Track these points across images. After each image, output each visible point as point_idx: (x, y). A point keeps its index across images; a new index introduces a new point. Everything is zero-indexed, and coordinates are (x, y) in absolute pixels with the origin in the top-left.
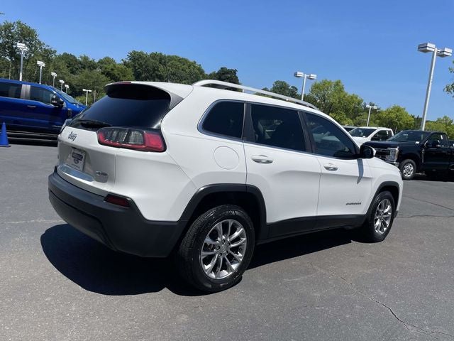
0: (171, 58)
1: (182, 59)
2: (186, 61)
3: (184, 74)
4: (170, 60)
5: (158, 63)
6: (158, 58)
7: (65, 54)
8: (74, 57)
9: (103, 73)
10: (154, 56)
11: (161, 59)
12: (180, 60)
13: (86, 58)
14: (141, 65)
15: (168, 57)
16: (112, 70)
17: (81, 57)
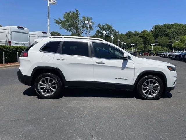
0: (173, 25)
1: (179, 24)
2: (181, 25)
3: (179, 31)
4: (173, 26)
5: (166, 28)
6: (166, 26)
7: (129, 32)
8: (132, 32)
9: (140, 37)
10: (164, 26)
11: (168, 26)
12: (178, 25)
13: (136, 32)
14: (158, 31)
15: (172, 24)
16: (144, 35)
17: (134, 32)
